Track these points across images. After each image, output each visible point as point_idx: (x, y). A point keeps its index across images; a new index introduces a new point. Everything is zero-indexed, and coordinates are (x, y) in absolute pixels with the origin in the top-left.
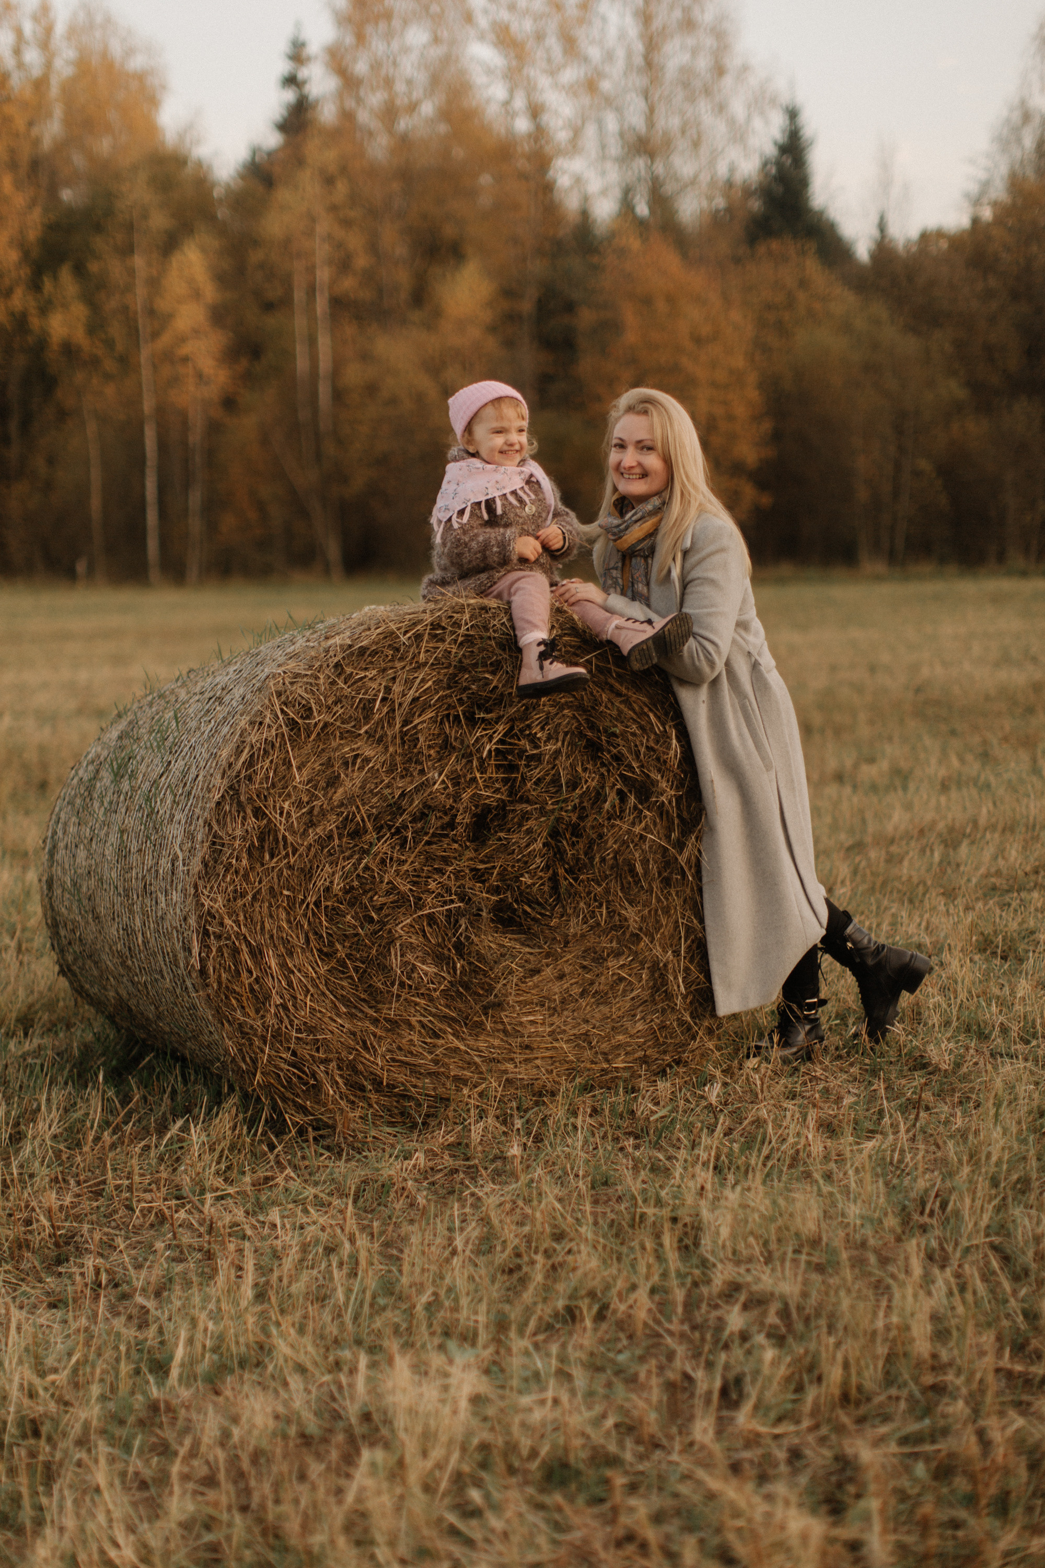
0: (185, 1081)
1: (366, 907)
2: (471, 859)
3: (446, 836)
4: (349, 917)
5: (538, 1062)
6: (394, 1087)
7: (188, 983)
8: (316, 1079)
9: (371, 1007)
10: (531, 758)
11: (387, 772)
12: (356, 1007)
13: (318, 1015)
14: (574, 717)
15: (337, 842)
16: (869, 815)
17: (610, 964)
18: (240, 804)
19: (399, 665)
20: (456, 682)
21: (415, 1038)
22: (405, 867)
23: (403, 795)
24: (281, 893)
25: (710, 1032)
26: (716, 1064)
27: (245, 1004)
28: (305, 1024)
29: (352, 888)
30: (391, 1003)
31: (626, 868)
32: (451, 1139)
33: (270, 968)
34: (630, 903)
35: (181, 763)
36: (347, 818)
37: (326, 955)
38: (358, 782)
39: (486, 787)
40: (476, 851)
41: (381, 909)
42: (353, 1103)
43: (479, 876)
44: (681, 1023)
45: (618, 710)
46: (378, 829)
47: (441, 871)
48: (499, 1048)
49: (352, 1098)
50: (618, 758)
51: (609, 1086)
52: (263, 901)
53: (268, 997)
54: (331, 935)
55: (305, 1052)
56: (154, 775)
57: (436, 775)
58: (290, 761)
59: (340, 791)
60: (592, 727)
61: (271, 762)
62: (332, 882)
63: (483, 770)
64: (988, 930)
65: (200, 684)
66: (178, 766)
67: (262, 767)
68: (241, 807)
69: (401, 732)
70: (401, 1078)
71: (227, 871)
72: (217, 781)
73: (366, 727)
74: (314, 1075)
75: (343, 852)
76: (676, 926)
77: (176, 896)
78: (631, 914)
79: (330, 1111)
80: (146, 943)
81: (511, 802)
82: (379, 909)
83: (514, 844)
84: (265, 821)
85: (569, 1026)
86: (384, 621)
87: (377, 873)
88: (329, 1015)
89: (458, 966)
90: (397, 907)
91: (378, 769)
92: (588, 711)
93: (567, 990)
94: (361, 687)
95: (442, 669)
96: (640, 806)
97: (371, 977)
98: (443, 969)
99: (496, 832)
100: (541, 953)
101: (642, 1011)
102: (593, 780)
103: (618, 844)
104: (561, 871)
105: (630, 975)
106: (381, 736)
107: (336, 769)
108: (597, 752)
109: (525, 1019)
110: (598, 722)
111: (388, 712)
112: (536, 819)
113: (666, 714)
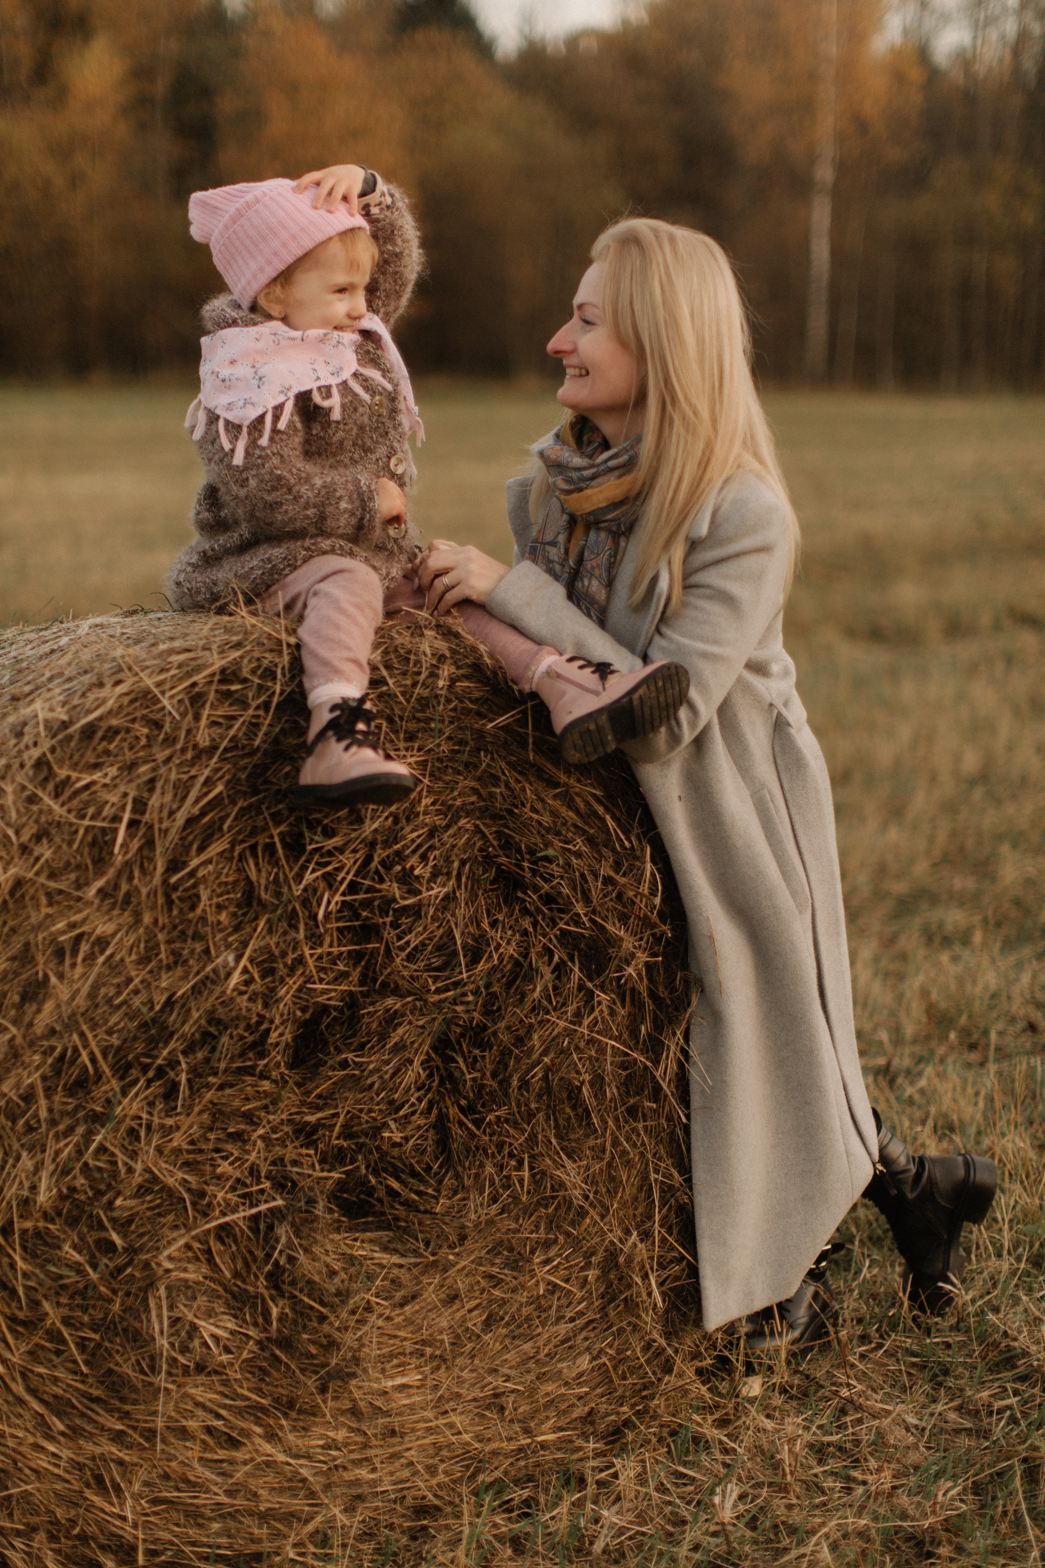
1: (100, 1224)
2: (293, 1106)
3: (250, 1070)
4: (67, 1248)
5: (412, 1457)
9: (110, 1411)
10: (403, 912)
11: (138, 962)
12: (83, 1415)
15: (43, 1102)
17: (535, 1266)
19: (160, 755)
20: (267, 782)
22: (175, 1140)
23: (169, 1003)
29: (73, 1190)
31: (565, 1095)
34: (569, 1156)
36: (61, 1059)
37: (23, 1323)
38: (83, 987)
39: (320, 972)
40: (302, 1089)
41: (129, 1223)
43: (308, 1135)
45: (552, 812)
46: (122, 1070)
47: (238, 1137)
48: (345, 1444)
50: (551, 899)
54: (32, 1287)
57: (231, 958)
59: (49, 1006)
60: (507, 845)
62: (34, 1188)
63: (315, 939)
69: (165, 882)
70: (170, 1534)
73: (100, 883)
75: (54, 1123)
76: (645, 1187)
78: (571, 1174)
81: (366, 996)
82: (123, 1226)
83: (371, 1073)
85: (466, 1385)
86: (130, 669)
87: (121, 1157)
88: (31, 1440)
89: (275, 1311)
90: (159, 1215)
91: (122, 960)
92: (502, 818)
93: (464, 1320)
94: (87, 804)
95: (242, 757)
96: (590, 985)
97: (110, 1355)
98: (244, 1321)
99: (339, 1051)
100: (416, 1265)
101: (586, 1339)
102: (508, 943)
103: (552, 1055)
104: (453, 1111)
105: (567, 1281)
106: (128, 895)
107: (40, 968)
108: (515, 891)
109: (390, 1383)
110: (517, 838)
111: (141, 849)
112: (410, 1023)
113: (631, 813)
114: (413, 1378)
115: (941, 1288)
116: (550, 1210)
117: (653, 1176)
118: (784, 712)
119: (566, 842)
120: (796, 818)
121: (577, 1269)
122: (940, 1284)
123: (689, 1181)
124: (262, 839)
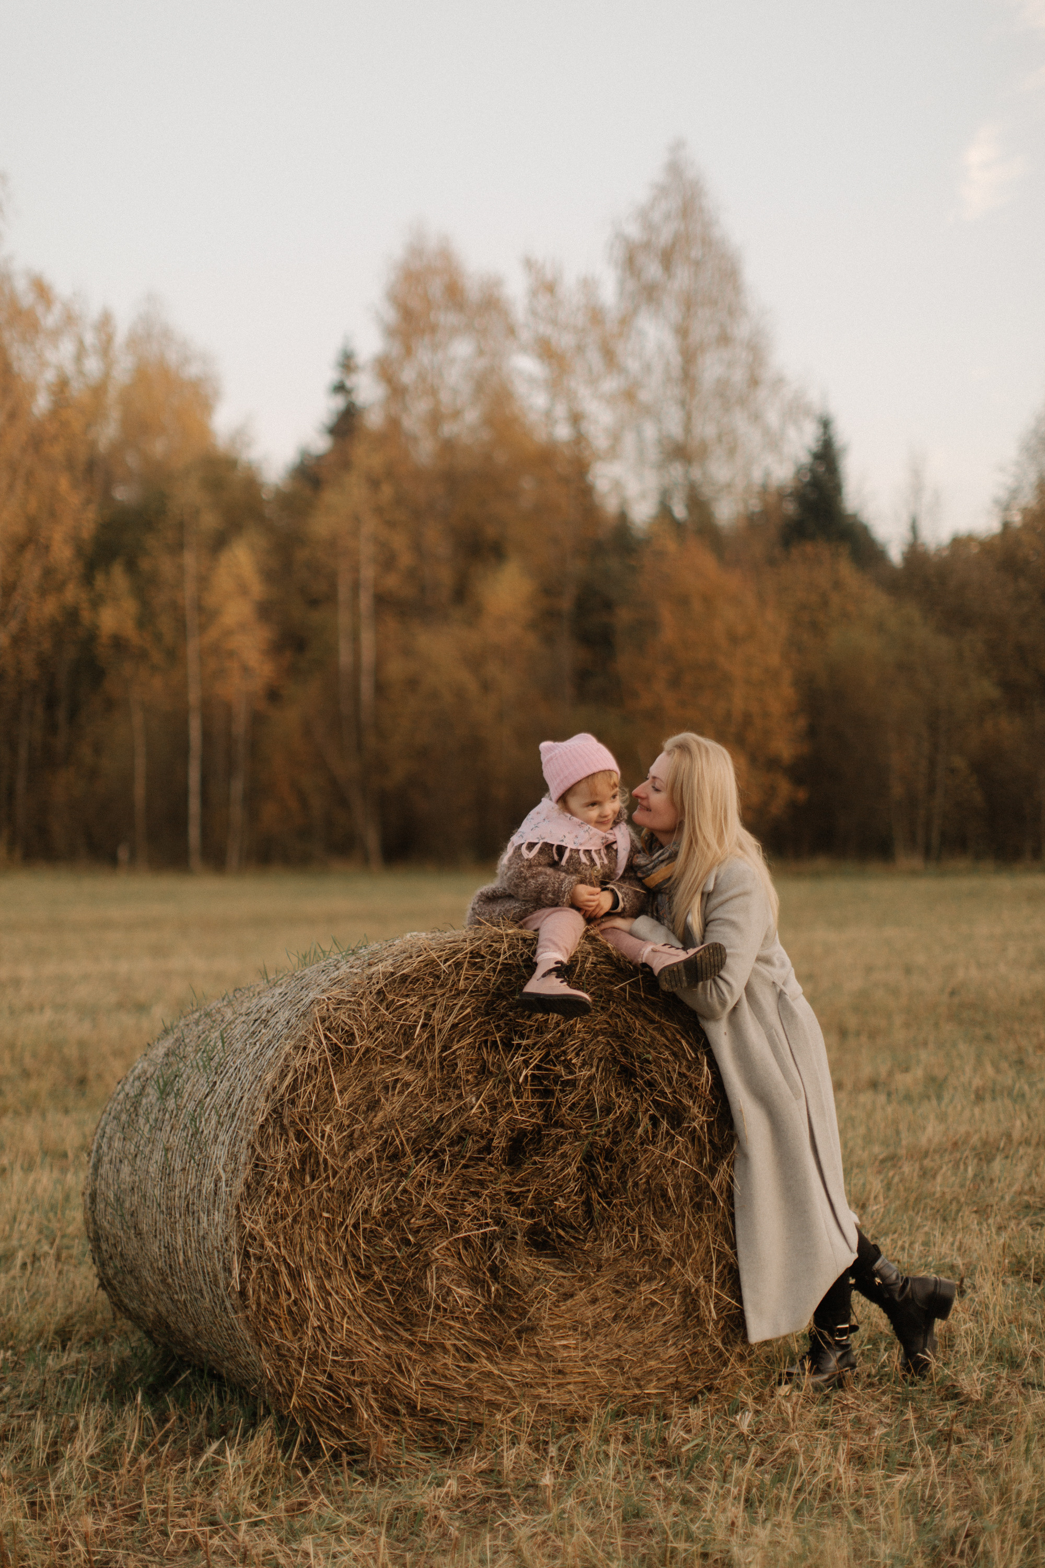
0: (221, 1400)
1: (403, 1230)
2: (507, 1182)
3: (482, 1159)
4: (386, 1239)
5: (571, 1387)
6: (428, 1411)
7: (228, 1304)
8: (351, 1403)
9: (406, 1330)
10: (566, 1083)
11: (426, 1096)
12: (392, 1330)
13: (355, 1337)
14: (608, 1043)
15: (376, 1165)
16: (903, 1127)
17: (642, 1289)
18: (282, 1126)
19: (439, 992)
20: (494, 1009)
21: (449, 1361)
22: (442, 1191)
23: (441, 1119)
24: (321, 1215)
25: (741, 1358)
26: (748, 1391)
27: (283, 1326)
28: (341, 1346)
29: (390, 1210)
30: (426, 1326)
31: (659, 1193)
32: (484, 1465)
33: (308, 1290)
34: (662, 1228)
35: (226, 1084)
36: (386, 1142)
37: (364, 1277)
38: (398, 1106)
39: (522, 1111)
40: (511, 1174)
41: (418, 1231)
42: (387, 1427)
43: (514, 1199)
44: (713, 1349)
45: (651, 1037)
46: (417, 1152)
47: (476, 1195)
48: (532, 1372)
49: (386, 1422)
50: (651, 1084)
51: (641, 1413)
52: (303, 1224)
53: (306, 1319)
54: (368, 1257)
55: (341, 1375)
56: (199, 1095)
57: (474, 1099)
58: (332, 1085)
59: (381, 1114)
60: (626, 1053)
61: (314, 1086)
62: (370, 1205)
63: (518, 1094)
64: (1021, 1252)
65: (246, 1005)
66: (222, 1087)
67: (305, 1091)
68: (283, 1129)
69: (440, 1057)
70: (435, 1402)
71: (269, 1192)
72: (261, 1104)
73: (407, 1053)
74: (349, 1399)
75: (382, 1175)
76: (708, 1252)
77: (218, 1217)
78: (663, 1238)
79: (364, 1435)
80: (187, 1261)
81: (546, 1126)
82: (416, 1232)
84: (307, 1144)
85: (602, 1351)
86: (425, 950)
87: (414, 1196)
88: (365, 1337)
89: (493, 1289)
90: (434, 1229)
91: (417, 1094)
92: (623, 1037)
93: (600, 1314)
94: (402, 1014)
95: (481, 996)
96: (672, 1132)
97: (407, 1299)
98: (477, 1292)
99: (531, 1156)
100: (574, 1277)
101: (674, 1337)
102: (626, 1105)
103: (651, 1169)
104: (595, 1195)
105: (662, 1300)
106: (421, 1061)
107: (377, 1093)
108: (630, 1078)
109: (558, 1343)
110: (632, 1049)
111: (428, 1038)
112: (570, 1143)
113: (698, 1041)
114: (571, 1342)
116: (652, 1258)
117: (712, 1245)
118: (783, 987)
119: (659, 1053)
120: (793, 1045)
121: (668, 1295)
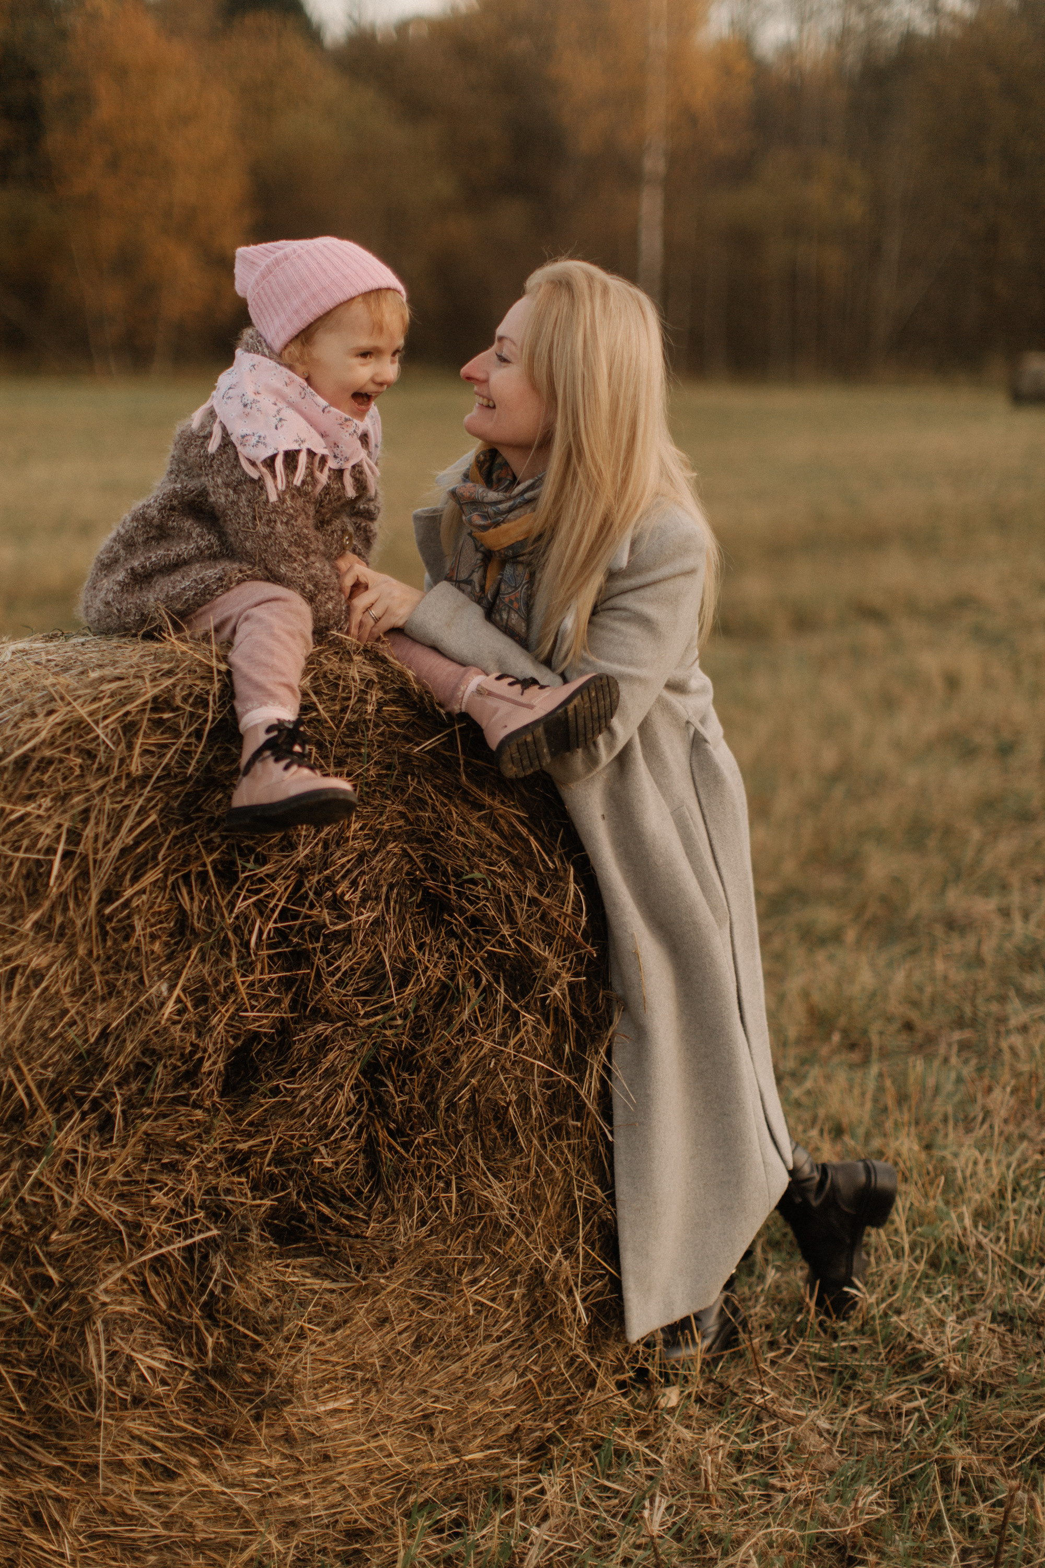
1: (35, 1259)
2: (226, 1134)
3: (183, 1099)
5: (344, 1481)
9: (47, 1447)
10: (333, 937)
11: (73, 995)
12: (20, 1452)
14: (405, 854)
17: (463, 1287)
19: (94, 785)
20: (199, 809)
21: (130, 1487)
22: (111, 1172)
23: (104, 1035)
31: (491, 1116)
34: (496, 1176)
38: (18, 1021)
39: (253, 999)
40: (234, 1117)
41: (64, 1257)
45: (477, 834)
46: (57, 1103)
47: (173, 1168)
50: (478, 923)
57: (164, 988)
60: (434, 868)
63: (247, 967)
69: (99, 912)
73: (35, 916)
78: (498, 1195)
81: (297, 1022)
82: (59, 1260)
83: (303, 1099)
85: (396, 1408)
86: (62, 698)
87: (57, 1191)
89: (210, 1342)
90: (95, 1248)
92: (429, 841)
93: (394, 1343)
94: (21, 836)
95: (175, 785)
96: (515, 1006)
97: (47, 1390)
98: (180, 1352)
99: (269, 1077)
100: (347, 1290)
101: (512, 1357)
102: (435, 966)
103: (479, 1077)
104: (383, 1135)
105: (493, 1300)
106: (62, 927)
108: (441, 913)
110: (444, 860)
111: (75, 880)
112: (341, 1048)
113: (553, 834)
114: (344, 1402)
115: (847, 1293)
116: (477, 1230)
117: (577, 1193)
119: (491, 865)
121: (503, 1287)
122: (846, 1289)
123: (612, 1198)
124: (195, 868)
